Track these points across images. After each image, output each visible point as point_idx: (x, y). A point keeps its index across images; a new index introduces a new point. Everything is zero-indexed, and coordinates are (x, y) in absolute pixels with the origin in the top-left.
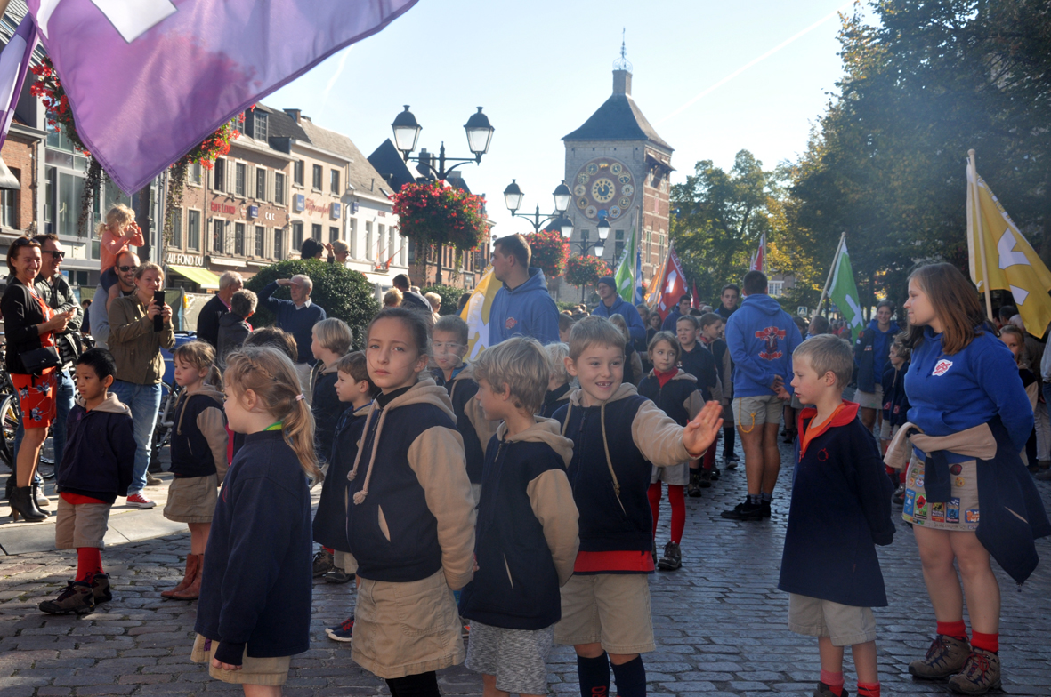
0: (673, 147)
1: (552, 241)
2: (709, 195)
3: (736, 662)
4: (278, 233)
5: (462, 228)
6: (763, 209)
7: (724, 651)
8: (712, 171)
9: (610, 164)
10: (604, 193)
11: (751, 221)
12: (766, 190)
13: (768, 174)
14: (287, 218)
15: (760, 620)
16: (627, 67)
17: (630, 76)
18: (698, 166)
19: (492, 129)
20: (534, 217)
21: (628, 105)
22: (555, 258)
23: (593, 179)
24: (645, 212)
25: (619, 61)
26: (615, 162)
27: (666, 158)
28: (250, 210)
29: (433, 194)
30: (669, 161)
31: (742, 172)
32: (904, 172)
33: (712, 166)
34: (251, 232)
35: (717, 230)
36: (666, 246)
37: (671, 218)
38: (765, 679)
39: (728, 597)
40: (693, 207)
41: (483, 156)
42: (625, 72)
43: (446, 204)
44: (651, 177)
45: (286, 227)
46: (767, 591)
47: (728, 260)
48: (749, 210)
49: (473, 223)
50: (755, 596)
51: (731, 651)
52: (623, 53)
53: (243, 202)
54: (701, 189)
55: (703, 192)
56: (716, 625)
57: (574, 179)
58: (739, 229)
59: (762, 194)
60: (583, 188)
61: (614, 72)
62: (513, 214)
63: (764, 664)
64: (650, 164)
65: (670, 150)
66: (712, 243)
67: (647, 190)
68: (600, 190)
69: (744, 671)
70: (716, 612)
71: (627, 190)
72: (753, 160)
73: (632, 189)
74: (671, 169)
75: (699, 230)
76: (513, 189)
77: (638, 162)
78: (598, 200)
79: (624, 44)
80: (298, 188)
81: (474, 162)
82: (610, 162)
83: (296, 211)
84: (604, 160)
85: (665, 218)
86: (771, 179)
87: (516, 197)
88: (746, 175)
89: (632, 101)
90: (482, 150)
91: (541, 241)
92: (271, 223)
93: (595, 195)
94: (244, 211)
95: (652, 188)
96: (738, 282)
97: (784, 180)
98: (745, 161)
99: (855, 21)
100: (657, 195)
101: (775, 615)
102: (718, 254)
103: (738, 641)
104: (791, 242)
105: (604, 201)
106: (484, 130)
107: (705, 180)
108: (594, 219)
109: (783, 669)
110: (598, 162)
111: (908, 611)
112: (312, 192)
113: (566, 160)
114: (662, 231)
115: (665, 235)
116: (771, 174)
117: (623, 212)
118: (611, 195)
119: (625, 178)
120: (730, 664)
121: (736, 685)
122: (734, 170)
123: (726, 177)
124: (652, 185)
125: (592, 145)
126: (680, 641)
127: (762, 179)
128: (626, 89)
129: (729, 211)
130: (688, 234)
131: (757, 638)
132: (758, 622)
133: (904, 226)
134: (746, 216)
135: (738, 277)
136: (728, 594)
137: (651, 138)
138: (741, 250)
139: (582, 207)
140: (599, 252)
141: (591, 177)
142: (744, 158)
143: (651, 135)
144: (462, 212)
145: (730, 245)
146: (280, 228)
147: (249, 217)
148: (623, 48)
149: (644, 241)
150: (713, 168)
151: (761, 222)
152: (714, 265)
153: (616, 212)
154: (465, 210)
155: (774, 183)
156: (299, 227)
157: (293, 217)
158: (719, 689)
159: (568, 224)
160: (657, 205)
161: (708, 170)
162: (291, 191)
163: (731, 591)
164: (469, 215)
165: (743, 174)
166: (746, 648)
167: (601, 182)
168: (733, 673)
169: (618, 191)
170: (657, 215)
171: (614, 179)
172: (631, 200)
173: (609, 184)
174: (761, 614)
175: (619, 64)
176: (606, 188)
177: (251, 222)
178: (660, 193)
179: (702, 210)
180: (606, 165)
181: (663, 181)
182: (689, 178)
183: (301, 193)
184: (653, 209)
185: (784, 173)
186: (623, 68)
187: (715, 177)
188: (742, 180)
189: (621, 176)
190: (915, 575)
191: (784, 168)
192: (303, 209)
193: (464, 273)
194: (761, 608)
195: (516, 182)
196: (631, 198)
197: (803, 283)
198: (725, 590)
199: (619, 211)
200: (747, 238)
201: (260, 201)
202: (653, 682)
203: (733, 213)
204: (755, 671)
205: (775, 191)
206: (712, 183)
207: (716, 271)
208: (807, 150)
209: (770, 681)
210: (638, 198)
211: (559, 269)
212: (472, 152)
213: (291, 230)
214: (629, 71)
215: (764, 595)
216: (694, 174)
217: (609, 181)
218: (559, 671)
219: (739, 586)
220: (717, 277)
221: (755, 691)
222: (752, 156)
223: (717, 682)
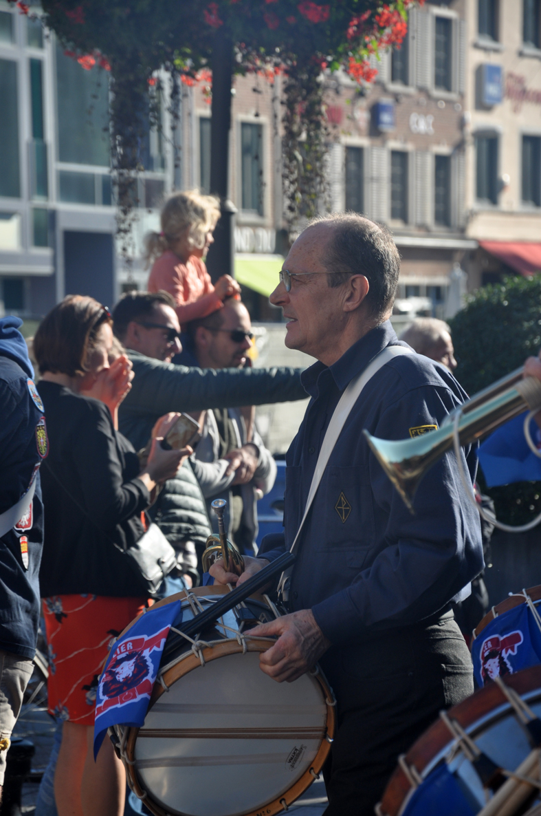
4: (443, 165)
14: (462, 124)
28: (375, 111)
34: (379, 165)
45: (460, 147)
53: (361, 94)
80: (485, 49)
83: (483, 105)
92: (424, 141)
94: (362, 116)
112: (521, 54)
146: (444, 150)
147: (375, 129)
156: (489, 143)
157: (476, 120)
162: (470, 58)
177: (378, 141)
183: (494, 59)
192: (499, 100)
201: (397, 87)
213: (471, 154)
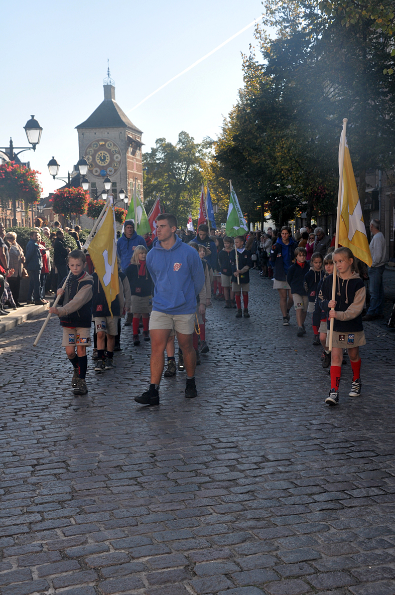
0: (142, 131)
1: (79, 194)
2: (165, 159)
3: (236, 453)
5: (27, 190)
6: (196, 166)
7: (229, 446)
8: (166, 144)
9: (106, 143)
10: (103, 160)
11: (190, 173)
12: (197, 155)
13: (198, 145)
15: (243, 425)
16: (112, 83)
17: (114, 88)
18: (157, 142)
19: (41, 129)
20: (67, 179)
21: (114, 106)
22: (82, 203)
23: (96, 152)
24: (128, 171)
25: (107, 79)
26: (109, 141)
27: (139, 137)
29: (8, 170)
30: (141, 139)
31: (183, 144)
32: (283, 147)
33: (165, 142)
35: (171, 179)
36: (142, 190)
37: (143, 173)
38: (255, 461)
39: (222, 411)
40: (156, 166)
41: (37, 145)
42: (111, 86)
43: (16, 176)
44: (131, 150)
46: (242, 406)
47: (178, 196)
48: (188, 167)
49: (34, 187)
50: (237, 409)
51: (232, 446)
52: (109, 74)
54: (160, 155)
55: (161, 157)
56: (220, 430)
57: (85, 152)
58: (183, 178)
59: (195, 157)
60: (91, 157)
61: (104, 86)
62: (54, 178)
63: (252, 452)
64: (130, 141)
65: (141, 133)
66: (168, 187)
67: (129, 157)
68: (101, 158)
69: (242, 458)
70: (218, 422)
71: (117, 157)
72: (189, 137)
73: (120, 157)
74: (142, 144)
75: (160, 180)
76: (53, 163)
77: (122, 140)
78: (100, 164)
79: (108, 69)
81: (32, 149)
82: (106, 141)
84: (102, 140)
85: (140, 173)
86: (200, 148)
87: (55, 167)
88: (185, 146)
89: (116, 104)
90: (36, 142)
91: (72, 193)
93: (98, 161)
95: (132, 156)
96: (184, 209)
97: (207, 148)
98: (184, 137)
99: (251, 58)
100: (135, 160)
101: (250, 421)
102: (173, 194)
103: (234, 439)
104: (215, 186)
105: (103, 165)
106: (36, 129)
107: (162, 150)
108: (98, 176)
109: (262, 454)
110: (98, 141)
111: (319, 410)
113: (79, 141)
114: (139, 181)
115: (141, 184)
116: (200, 145)
117: (116, 171)
118: (108, 161)
119: (115, 150)
120: (234, 454)
121: (239, 467)
122: (178, 144)
123: (174, 148)
124: (131, 154)
125: (94, 131)
126: (202, 442)
127: (195, 149)
128: (112, 97)
129: (177, 168)
130: (153, 182)
131: (244, 436)
132: (242, 426)
133: (282, 177)
134: (187, 170)
135: (184, 206)
136: (221, 410)
137: (129, 126)
138: (185, 191)
139: (91, 169)
140: (104, 196)
141: (95, 150)
142: (183, 136)
143: (129, 124)
144: (27, 180)
145: (178, 188)
148: (108, 71)
149: (129, 188)
150: (166, 143)
151: (196, 173)
152: (170, 200)
153: (111, 171)
154: (29, 179)
155: (201, 150)
158: (231, 471)
159: (86, 181)
160: (135, 166)
161: (163, 144)
163: (223, 408)
164: (31, 182)
165: (184, 146)
166: (240, 443)
167: (101, 154)
168: (236, 460)
169: (112, 158)
170: (135, 172)
171: (109, 151)
172: (120, 164)
173: (106, 155)
174: (243, 420)
175: (107, 81)
176: (104, 156)
178: (136, 159)
179: (161, 168)
180: (103, 143)
181: (138, 151)
182: (152, 149)
184: (133, 169)
185: (207, 145)
186: (109, 84)
187: (168, 149)
188: (183, 149)
189: (113, 149)
190: (318, 387)
191: (206, 142)
193: (21, 211)
194: (241, 416)
195: (55, 158)
196: (120, 162)
197: (223, 209)
198: (220, 407)
199: (113, 170)
200: (188, 183)
202: (194, 470)
203: (179, 169)
204: (248, 457)
205: (202, 155)
206: (166, 151)
207: (171, 203)
208: (222, 132)
209: (257, 463)
210: (124, 162)
211: (85, 210)
212: (30, 143)
214: (113, 86)
215: (241, 408)
216: (155, 147)
217: (106, 153)
218: (139, 469)
219: (226, 404)
220: (172, 207)
221: (251, 469)
222: (188, 134)
223: (229, 466)
